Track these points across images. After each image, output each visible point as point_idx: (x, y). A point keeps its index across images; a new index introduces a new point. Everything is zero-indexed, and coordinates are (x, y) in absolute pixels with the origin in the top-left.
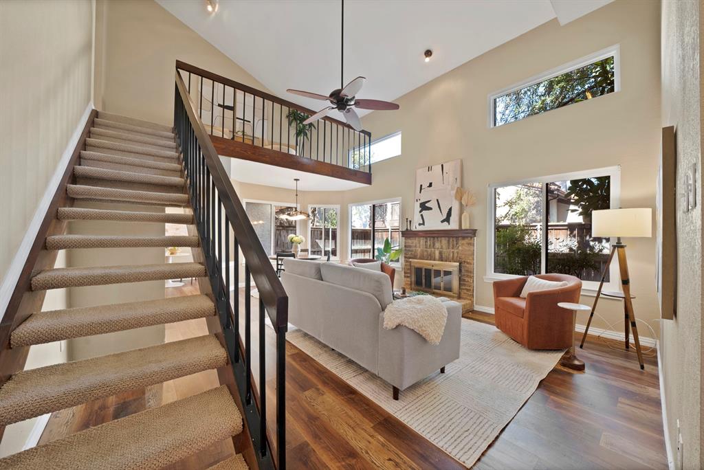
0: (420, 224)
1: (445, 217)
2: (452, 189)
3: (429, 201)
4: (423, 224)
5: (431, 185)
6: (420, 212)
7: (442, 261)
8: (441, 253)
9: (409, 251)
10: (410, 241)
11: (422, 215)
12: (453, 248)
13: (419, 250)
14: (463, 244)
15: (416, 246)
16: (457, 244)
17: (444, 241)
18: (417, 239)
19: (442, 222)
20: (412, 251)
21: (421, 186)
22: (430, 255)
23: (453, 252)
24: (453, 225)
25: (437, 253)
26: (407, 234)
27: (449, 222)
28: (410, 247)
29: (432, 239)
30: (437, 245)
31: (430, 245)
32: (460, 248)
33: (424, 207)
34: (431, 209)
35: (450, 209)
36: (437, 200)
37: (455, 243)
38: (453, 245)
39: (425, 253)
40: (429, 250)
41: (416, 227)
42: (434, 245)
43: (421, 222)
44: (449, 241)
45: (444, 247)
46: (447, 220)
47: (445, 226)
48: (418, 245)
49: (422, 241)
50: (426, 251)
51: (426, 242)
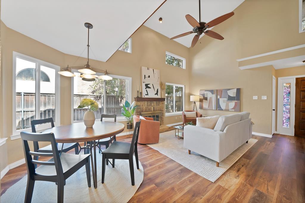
0: (146, 95)
1: (156, 92)
2: (158, 81)
3: (149, 84)
4: (148, 95)
5: (149, 77)
6: (146, 88)
7: (154, 111)
8: (154, 108)
9: (139, 108)
10: (139, 103)
11: (146, 90)
13: (144, 108)
14: (161, 104)
15: (142, 106)
17: (155, 102)
18: (143, 102)
19: (155, 94)
20: (141, 108)
22: (149, 109)
24: (159, 96)
25: (152, 108)
26: (139, 99)
27: (157, 95)
28: (139, 106)
29: (150, 102)
30: (152, 104)
31: (149, 105)
32: (160, 105)
33: (147, 86)
34: (150, 88)
35: (158, 89)
36: (153, 84)
37: (159, 103)
38: (158, 105)
40: (149, 107)
41: (144, 96)
45: (155, 105)
48: (144, 105)
49: (146, 103)
50: (148, 108)
51: (148, 103)
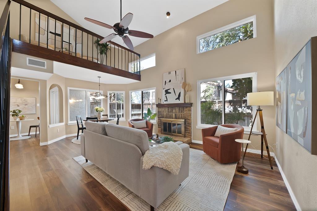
0: (165, 101)
1: (177, 97)
2: (181, 83)
3: (170, 89)
4: (167, 101)
5: (170, 81)
6: (165, 94)
7: (176, 119)
8: (175, 115)
9: (160, 114)
10: (160, 109)
11: (166, 96)
12: (181, 112)
13: (165, 114)
14: (186, 110)
16: (183, 110)
17: (177, 109)
18: (164, 108)
19: (176, 99)
20: (162, 114)
21: (166, 81)
22: (171, 116)
23: (182, 114)
24: (181, 101)
25: (174, 115)
26: (159, 106)
28: (160, 112)
29: (171, 108)
30: (174, 111)
31: (170, 111)
32: (185, 112)
33: (167, 92)
34: (170, 93)
35: (180, 93)
36: (174, 89)
37: (182, 110)
38: (182, 111)
39: (168, 115)
40: (170, 114)
41: (163, 102)
42: (172, 111)
43: (166, 100)
44: (179, 109)
45: (177, 112)
46: (178, 98)
47: (178, 102)
48: (164, 111)
49: (167, 109)
50: (169, 114)
51: (168, 109)
